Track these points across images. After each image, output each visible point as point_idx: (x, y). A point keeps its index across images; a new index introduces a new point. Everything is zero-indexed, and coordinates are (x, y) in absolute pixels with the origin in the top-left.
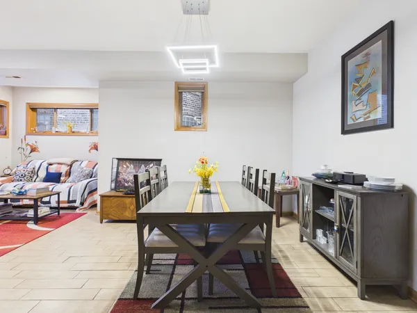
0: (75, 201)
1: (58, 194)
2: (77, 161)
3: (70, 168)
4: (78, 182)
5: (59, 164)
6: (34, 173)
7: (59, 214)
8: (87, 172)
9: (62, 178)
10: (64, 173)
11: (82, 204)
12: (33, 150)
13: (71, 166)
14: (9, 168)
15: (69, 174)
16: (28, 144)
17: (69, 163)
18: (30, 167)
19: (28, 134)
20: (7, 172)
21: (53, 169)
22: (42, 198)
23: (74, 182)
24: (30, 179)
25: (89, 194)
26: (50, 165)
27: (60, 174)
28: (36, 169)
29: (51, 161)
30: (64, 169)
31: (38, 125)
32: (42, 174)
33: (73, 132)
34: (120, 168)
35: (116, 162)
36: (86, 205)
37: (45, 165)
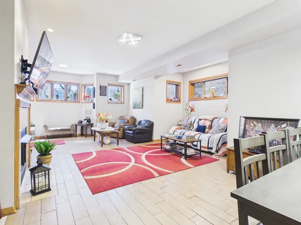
0: (212, 148)
1: (200, 141)
2: (217, 118)
3: (212, 123)
4: (216, 134)
5: (205, 120)
6: (191, 124)
7: (200, 155)
8: (222, 127)
9: (206, 130)
10: (207, 126)
11: (217, 151)
12: (192, 110)
13: (212, 121)
14: (180, 121)
15: (211, 127)
16: (189, 107)
17: (211, 119)
18: (190, 121)
19: (190, 100)
20: (180, 123)
21: (201, 123)
22: (193, 142)
23: (213, 133)
24: (189, 129)
25: (223, 144)
26: (200, 120)
27: (205, 127)
28: (193, 122)
29: (201, 118)
30: (207, 124)
31: (195, 94)
32: (196, 126)
33: (215, 97)
34: (247, 126)
35: (243, 120)
36: (220, 153)
37: (197, 120)
